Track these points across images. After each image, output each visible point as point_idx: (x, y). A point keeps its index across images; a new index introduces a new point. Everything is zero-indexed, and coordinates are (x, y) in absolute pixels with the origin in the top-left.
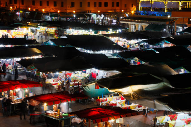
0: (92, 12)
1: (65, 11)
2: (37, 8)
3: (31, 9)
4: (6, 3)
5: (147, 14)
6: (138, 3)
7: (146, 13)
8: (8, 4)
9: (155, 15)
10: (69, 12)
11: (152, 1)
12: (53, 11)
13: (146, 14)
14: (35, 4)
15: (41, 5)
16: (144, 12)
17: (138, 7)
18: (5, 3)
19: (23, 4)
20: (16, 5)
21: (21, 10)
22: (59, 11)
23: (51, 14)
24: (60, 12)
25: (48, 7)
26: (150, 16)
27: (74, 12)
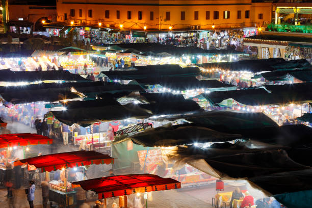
0: (202, 27)
1: (156, 27)
2: (113, 23)
3: (103, 24)
4: (66, 15)
5: (288, 30)
6: (275, 11)
7: (287, 28)
8: (68, 17)
9: (302, 32)
10: (162, 28)
11: (296, 8)
12: (137, 27)
13: (286, 30)
14: (110, 16)
15: (118, 17)
16: (284, 27)
17: (273, 19)
18: (64, 15)
19: (90, 16)
20: (81, 18)
21: (88, 26)
22: (145, 28)
23: (133, 32)
24: (147, 29)
25: (129, 21)
26: (293, 33)
27: (170, 28)
